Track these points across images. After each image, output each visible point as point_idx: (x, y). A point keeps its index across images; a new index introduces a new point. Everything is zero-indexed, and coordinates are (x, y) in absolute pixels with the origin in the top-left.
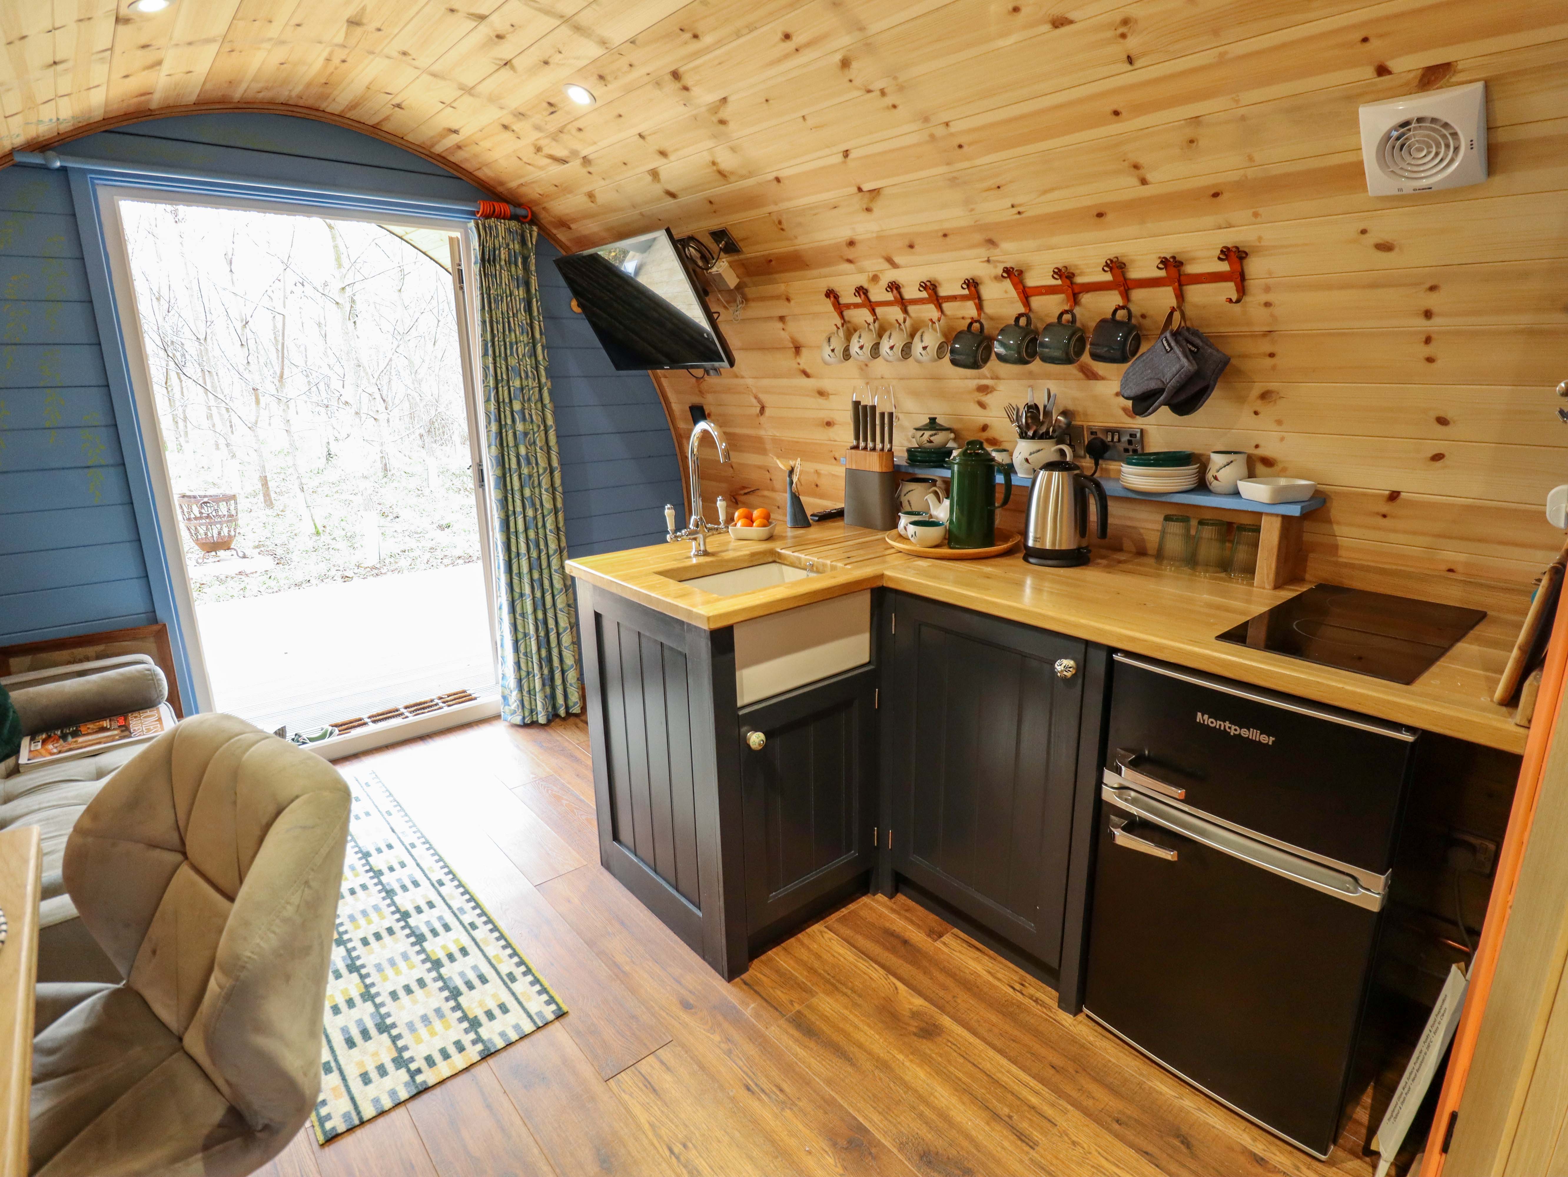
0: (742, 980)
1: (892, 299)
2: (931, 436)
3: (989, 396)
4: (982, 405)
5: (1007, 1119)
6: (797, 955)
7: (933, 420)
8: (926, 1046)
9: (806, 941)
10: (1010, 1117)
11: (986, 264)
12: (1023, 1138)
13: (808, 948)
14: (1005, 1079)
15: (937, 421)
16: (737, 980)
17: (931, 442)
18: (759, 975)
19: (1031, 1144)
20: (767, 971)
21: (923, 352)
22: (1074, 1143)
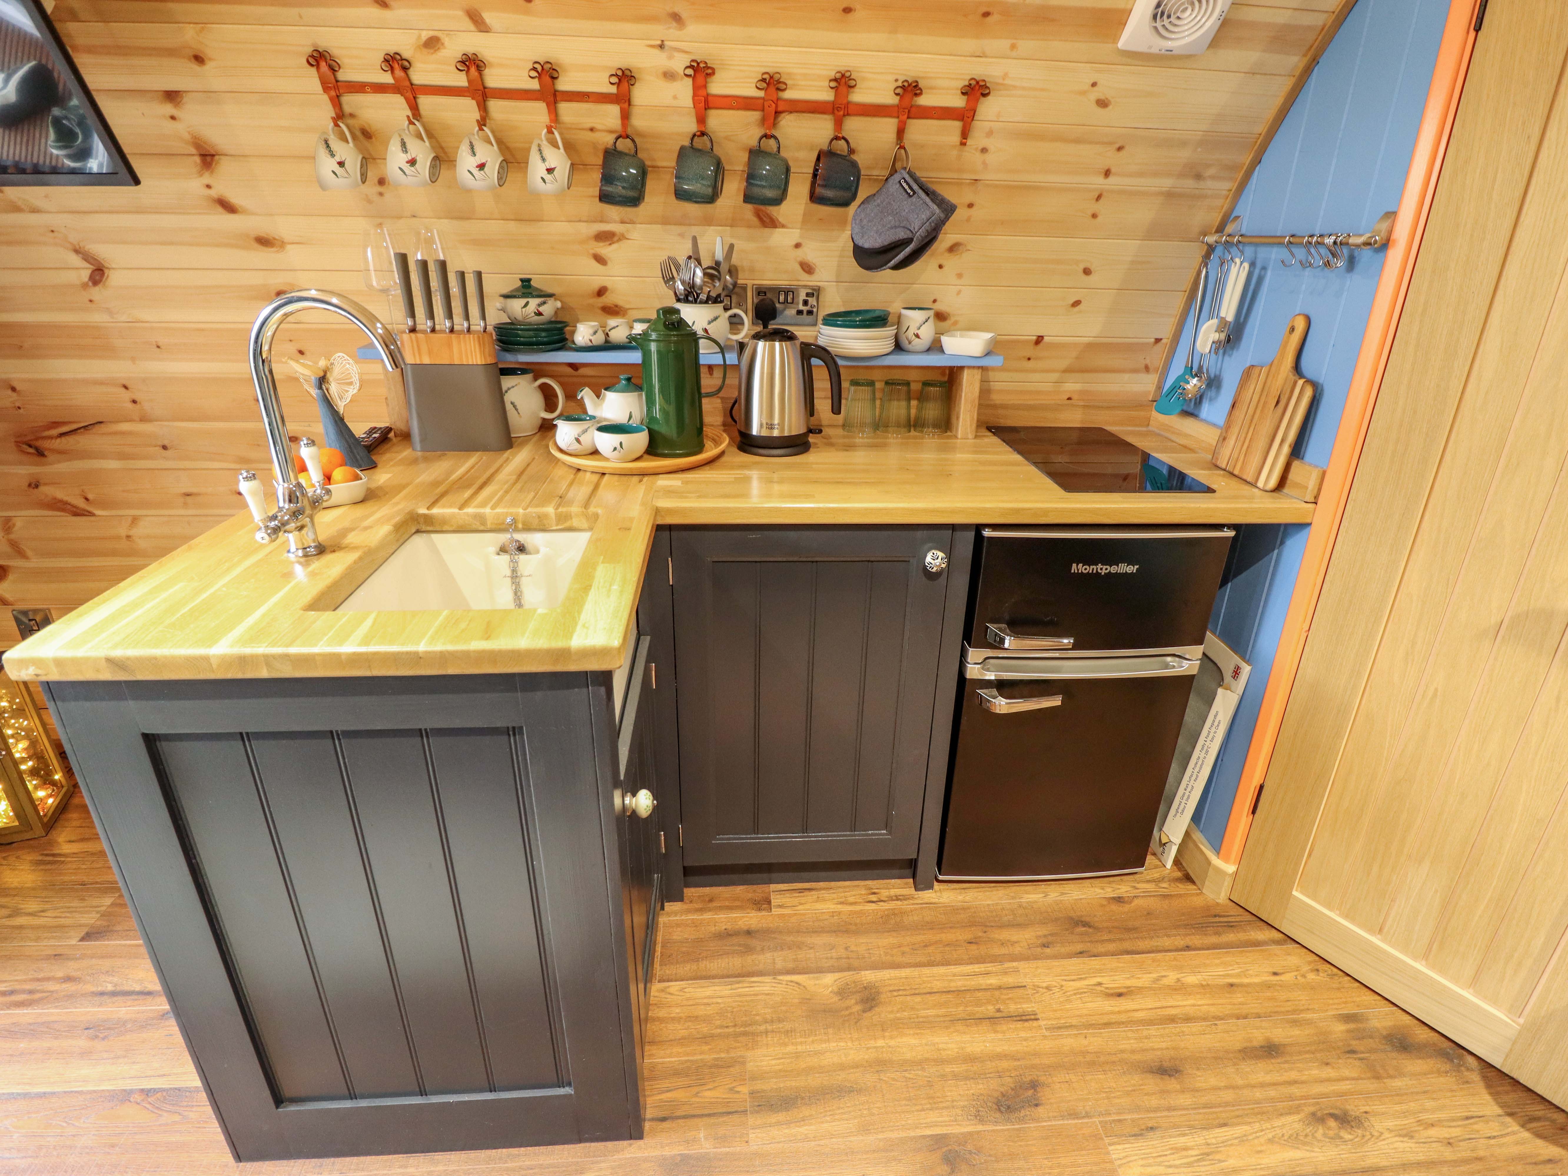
0: (653, 1120)
1: (466, 84)
2: (539, 305)
3: (614, 246)
4: (600, 259)
5: (998, 1015)
6: (671, 1037)
7: (526, 283)
8: (883, 1013)
9: (662, 1013)
10: (999, 1010)
11: (657, 51)
12: (1024, 1018)
13: (673, 1019)
14: (960, 983)
15: (532, 283)
16: (647, 1126)
17: (539, 314)
18: (664, 1096)
19: (1033, 1017)
20: (665, 1084)
21: (548, 177)
22: (1048, 988)
